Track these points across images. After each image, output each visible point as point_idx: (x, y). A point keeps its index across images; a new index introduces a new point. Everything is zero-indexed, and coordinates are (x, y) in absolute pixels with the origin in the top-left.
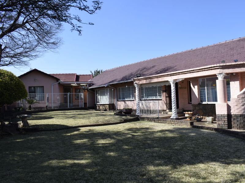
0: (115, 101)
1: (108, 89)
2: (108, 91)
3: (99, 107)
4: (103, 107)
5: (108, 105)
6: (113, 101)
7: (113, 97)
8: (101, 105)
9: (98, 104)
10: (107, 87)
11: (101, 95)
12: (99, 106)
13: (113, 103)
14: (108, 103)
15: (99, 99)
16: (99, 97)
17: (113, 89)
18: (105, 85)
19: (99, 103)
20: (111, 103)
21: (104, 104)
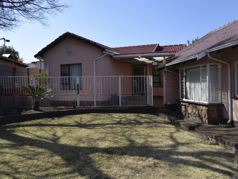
0: (226, 99)
1: (208, 65)
2: (206, 70)
3: (186, 108)
4: (194, 111)
5: (204, 108)
6: (220, 96)
7: (220, 87)
8: (190, 103)
9: (184, 100)
10: (204, 60)
11: (191, 82)
12: (185, 106)
13: (220, 102)
14: (206, 103)
15: (188, 89)
16: (188, 84)
17: (222, 64)
18: (197, 56)
19: (186, 98)
20: (216, 102)
21: (197, 101)
